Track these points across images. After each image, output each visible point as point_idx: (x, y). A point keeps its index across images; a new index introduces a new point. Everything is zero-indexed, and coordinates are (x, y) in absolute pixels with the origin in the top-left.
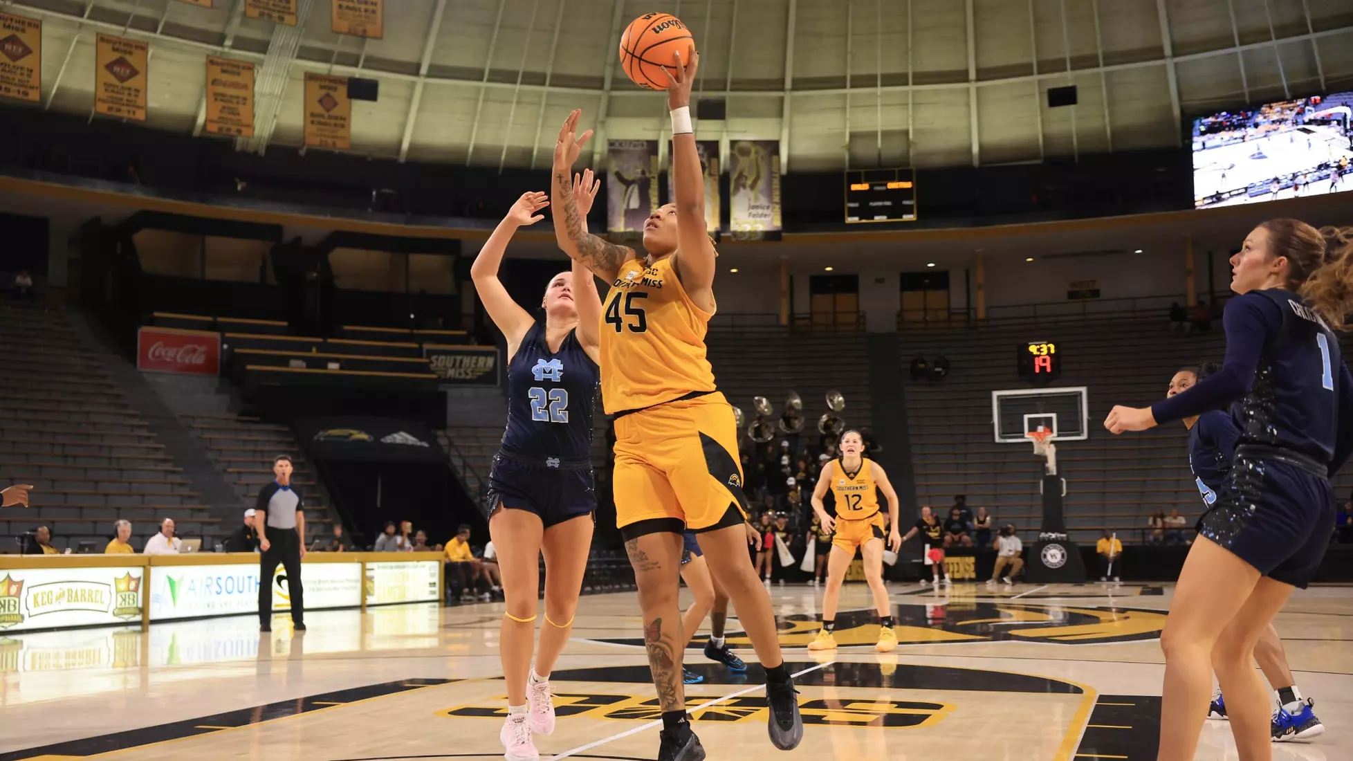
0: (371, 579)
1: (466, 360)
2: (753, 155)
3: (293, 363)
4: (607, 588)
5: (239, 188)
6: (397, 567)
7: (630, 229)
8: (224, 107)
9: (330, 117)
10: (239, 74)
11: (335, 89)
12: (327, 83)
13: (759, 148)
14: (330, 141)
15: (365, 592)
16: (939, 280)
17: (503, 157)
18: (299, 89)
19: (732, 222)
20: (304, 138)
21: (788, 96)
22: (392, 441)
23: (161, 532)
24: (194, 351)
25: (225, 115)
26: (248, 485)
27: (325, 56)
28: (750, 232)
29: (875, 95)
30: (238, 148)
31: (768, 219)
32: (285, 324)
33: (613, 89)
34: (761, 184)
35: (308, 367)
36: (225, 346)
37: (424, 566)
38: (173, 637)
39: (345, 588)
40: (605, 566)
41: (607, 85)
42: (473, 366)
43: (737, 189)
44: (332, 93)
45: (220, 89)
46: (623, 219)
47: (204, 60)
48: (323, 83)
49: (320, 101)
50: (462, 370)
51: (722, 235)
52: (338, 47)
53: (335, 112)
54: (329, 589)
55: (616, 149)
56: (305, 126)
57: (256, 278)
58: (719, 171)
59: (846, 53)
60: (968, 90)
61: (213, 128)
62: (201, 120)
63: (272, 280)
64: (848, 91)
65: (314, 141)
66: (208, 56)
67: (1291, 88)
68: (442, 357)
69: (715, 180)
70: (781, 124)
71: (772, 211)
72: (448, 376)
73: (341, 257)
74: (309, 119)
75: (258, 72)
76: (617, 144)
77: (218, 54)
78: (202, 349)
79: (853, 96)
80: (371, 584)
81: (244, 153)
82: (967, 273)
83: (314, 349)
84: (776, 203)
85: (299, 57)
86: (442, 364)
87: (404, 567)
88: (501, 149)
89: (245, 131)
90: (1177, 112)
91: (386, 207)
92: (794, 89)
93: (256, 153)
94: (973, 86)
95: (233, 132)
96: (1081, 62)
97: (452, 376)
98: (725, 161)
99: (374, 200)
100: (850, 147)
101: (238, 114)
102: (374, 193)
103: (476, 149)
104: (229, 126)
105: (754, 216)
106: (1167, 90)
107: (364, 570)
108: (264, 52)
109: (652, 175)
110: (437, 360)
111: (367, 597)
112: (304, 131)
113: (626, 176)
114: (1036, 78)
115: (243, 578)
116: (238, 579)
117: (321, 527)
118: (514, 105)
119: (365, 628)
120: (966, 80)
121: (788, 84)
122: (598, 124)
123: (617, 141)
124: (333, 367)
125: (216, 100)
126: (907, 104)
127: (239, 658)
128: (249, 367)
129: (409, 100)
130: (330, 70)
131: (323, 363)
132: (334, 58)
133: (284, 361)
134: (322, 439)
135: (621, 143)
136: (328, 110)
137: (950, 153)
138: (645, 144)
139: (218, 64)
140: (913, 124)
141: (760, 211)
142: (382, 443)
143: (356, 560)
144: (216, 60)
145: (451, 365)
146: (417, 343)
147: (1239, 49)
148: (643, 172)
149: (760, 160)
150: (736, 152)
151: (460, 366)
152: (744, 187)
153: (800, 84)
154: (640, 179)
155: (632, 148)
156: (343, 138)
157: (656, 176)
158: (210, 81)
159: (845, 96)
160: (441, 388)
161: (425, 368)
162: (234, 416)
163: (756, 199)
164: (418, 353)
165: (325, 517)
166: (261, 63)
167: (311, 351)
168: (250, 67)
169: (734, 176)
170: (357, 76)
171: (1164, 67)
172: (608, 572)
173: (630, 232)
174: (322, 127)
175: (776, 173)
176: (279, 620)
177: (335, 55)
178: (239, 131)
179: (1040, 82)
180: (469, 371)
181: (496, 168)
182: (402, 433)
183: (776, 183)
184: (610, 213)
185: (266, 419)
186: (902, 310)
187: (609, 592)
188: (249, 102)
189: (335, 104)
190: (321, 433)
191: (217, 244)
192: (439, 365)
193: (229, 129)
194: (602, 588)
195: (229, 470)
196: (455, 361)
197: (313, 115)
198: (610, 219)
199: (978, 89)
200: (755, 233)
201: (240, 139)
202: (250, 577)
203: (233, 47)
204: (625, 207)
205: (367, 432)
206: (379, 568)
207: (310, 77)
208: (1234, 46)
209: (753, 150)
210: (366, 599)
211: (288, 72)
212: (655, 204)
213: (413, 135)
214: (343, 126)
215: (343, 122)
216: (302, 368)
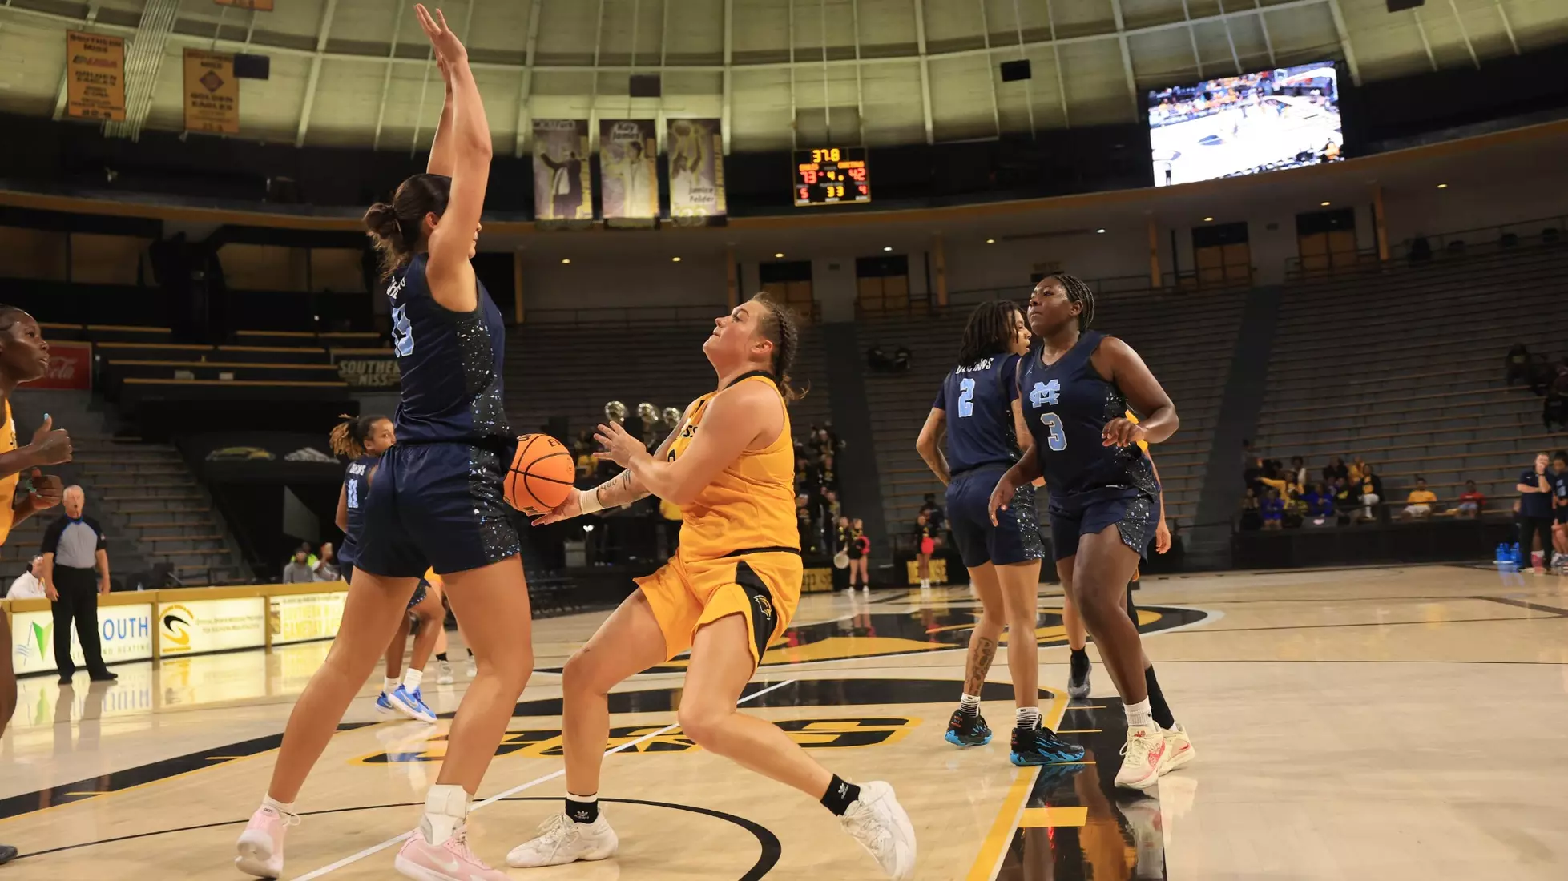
0: (276, 615)
1: (380, 365)
2: (692, 134)
3: (179, 374)
4: (547, 612)
5: (110, 178)
6: (307, 600)
7: (561, 217)
8: (88, 88)
9: (214, 98)
10: (105, 50)
11: (220, 67)
12: (210, 61)
13: (698, 126)
14: (215, 125)
15: (270, 630)
16: (897, 265)
17: (415, 140)
18: (178, 67)
19: (673, 207)
20: (185, 121)
21: (728, 71)
22: (298, 458)
23: (30, 572)
24: (60, 364)
25: (90, 97)
26: (129, 514)
27: (206, 30)
28: (692, 217)
29: (821, 70)
30: (107, 133)
31: (711, 203)
32: (169, 330)
33: (536, 64)
34: (702, 165)
35: (197, 378)
36: (98, 358)
37: (337, 598)
38: (42, 693)
39: (248, 627)
40: (544, 588)
41: (530, 60)
42: (388, 371)
43: (676, 171)
44: (217, 71)
45: (83, 67)
46: (552, 206)
47: (64, 34)
48: (205, 60)
49: (203, 80)
50: (376, 377)
51: (662, 220)
52: (221, 20)
53: (219, 92)
54: (228, 628)
55: (541, 129)
56: (185, 109)
57: (132, 279)
58: (656, 152)
59: (789, 26)
60: (918, 65)
61: (77, 111)
62: (62, 102)
63: (151, 280)
64: (792, 65)
65: (197, 124)
66: (67, 31)
67: (1242, 62)
68: (353, 363)
69: (652, 162)
70: (721, 100)
71: (715, 195)
72: (360, 384)
73: (232, 254)
74: (190, 100)
75: (128, 47)
76: (542, 125)
77: (80, 28)
78: (72, 361)
79: (797, 70)
80: (277, 621)
81: (114, 140)
82: (926, 255)
83: (203, 359)
84: (720, 186)
85: (175, 31)
86: (349, 369)
87: (314, 600)
88: (411, 132)
89: (114, 113)
90: (1132, 86)
91: (282, 198)
92: (734, 63)
93: (128, 138)
94: (923, 60)
95: (101, 116)
96: (1035, 35)
97: (365, 383)
98: (662, 139)
99: (268, 188)
100: (796, 125)
101: (106, 95)
102: (268, 182)
103: (383, 130)
104: (96, 108)
105: (696, 200)
106: (1121, 64)
107: (267, 605)
108: (136, 26)
109: (583, 157)
110: (346, 366)
111: (273, 636)
112: (185, 115)
113: (553, 159)
114: (988, 51)
115: (125, 620)
116: (119, 621)
117: (217, 559)
118: (425, 83)
119: (271, 671)
120: (917, 54)
121: (728, 59)
122: (522, 102)
123: (542, 120)
124: (226, 377)
125: (79, 79)
126: (856, 79)
127: (123, 712)
128: (127, 380)
129: (306, 78)
130: (213, 45)
131: (214, 374)
132: (217, 33)
133: (169, 372)
134: (215, 459)
135: (546, 122)
136: (212, 90)
137: (901, 130)
138: (574, 123)
139: (80, 39)
140: (863, 100)
141: (703, 195)
142: (287, 461)
143: (258, 594)
144: (77, 34)
145: (363, 370)
146: (323, 348)
147: (1189, 23)
148: (573, 155)
149: (700, 139)
150: (673, 131)
151: (374, 373)
152: (685, 169)
153: (740, 58)
154: (570, 162)
155: (559, 128)
156: (228, 121)
157: (587, 159)
158: (72, 58)
159: (788, 71)
160: (354, 397)
161: (333, 376)
162: (110, 436)
163: (698, 181)
164: (325, 358)
165: (221, 547)
166: (132, 38)
167: (199, 359)
168: (119, 43)
169: (672, 157)
170: (245, 52)
171: (1117, 40)
172: (550, 594)
173: (560, 220)
174: (207, 109)
175: (717, 153)
176: (169, 667)
177: (218, 28)
178: (108, 115)
179: (993, 56)
180: (384, 377)
181: (408, 153)
182: (310, 450)
183: (719, 164)
184: (537, 200)
185: (147, 441)
186: (859, 298)
187: (548, 616)
188: (118, 82)
189: (220, 83)
190: (214, 452)
191: (82, 241)
192: (349, 371)
193: (95, 113)
194: (541, 612)
195: (105, 498)
196: (367, 366)
197: (194, 96)
198: (537, 204)
199: (929, 63)
200: (698, 218)
201: (109, 123)
202: (132, 620)
203: (97, 20)
204: (553, 192)
205: (268, 449)
206: (285, 602)
207: (190, 54)
208: (1184, 19)
209: (692, 129)
210: (271, 638)
211: (164, 48)
212: (587, 189)
213: (311, 116)
214: (230, 108)
215: (230, 102)
216: (189, 379)
